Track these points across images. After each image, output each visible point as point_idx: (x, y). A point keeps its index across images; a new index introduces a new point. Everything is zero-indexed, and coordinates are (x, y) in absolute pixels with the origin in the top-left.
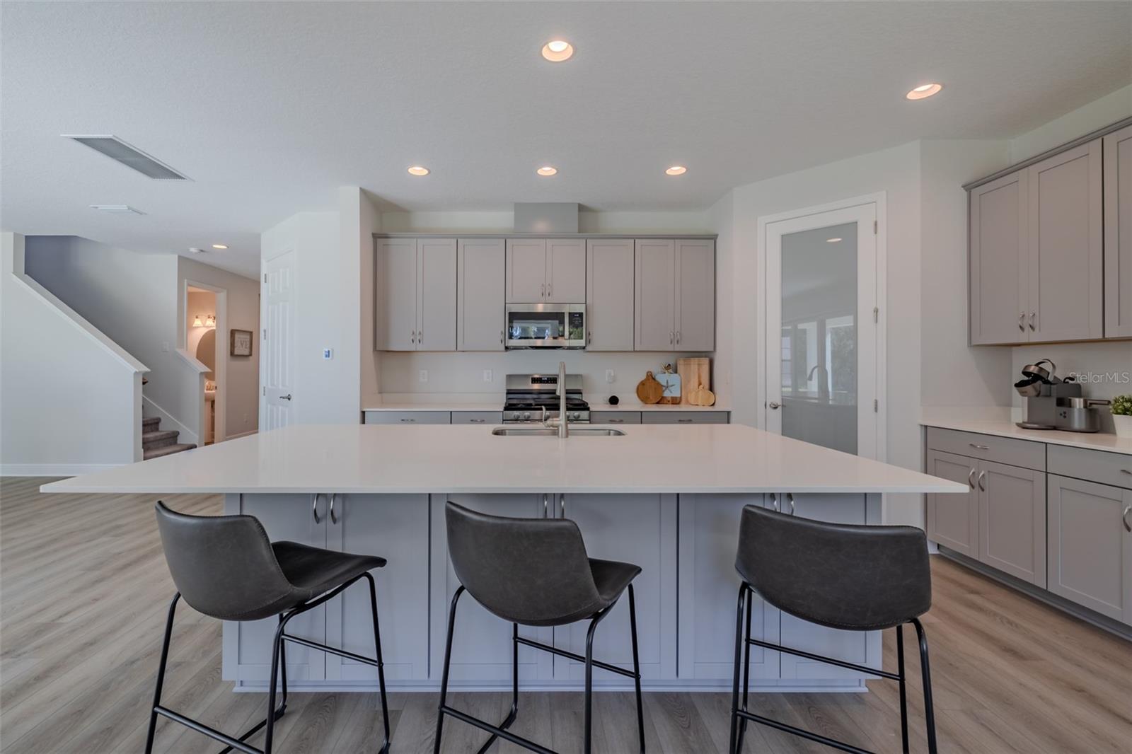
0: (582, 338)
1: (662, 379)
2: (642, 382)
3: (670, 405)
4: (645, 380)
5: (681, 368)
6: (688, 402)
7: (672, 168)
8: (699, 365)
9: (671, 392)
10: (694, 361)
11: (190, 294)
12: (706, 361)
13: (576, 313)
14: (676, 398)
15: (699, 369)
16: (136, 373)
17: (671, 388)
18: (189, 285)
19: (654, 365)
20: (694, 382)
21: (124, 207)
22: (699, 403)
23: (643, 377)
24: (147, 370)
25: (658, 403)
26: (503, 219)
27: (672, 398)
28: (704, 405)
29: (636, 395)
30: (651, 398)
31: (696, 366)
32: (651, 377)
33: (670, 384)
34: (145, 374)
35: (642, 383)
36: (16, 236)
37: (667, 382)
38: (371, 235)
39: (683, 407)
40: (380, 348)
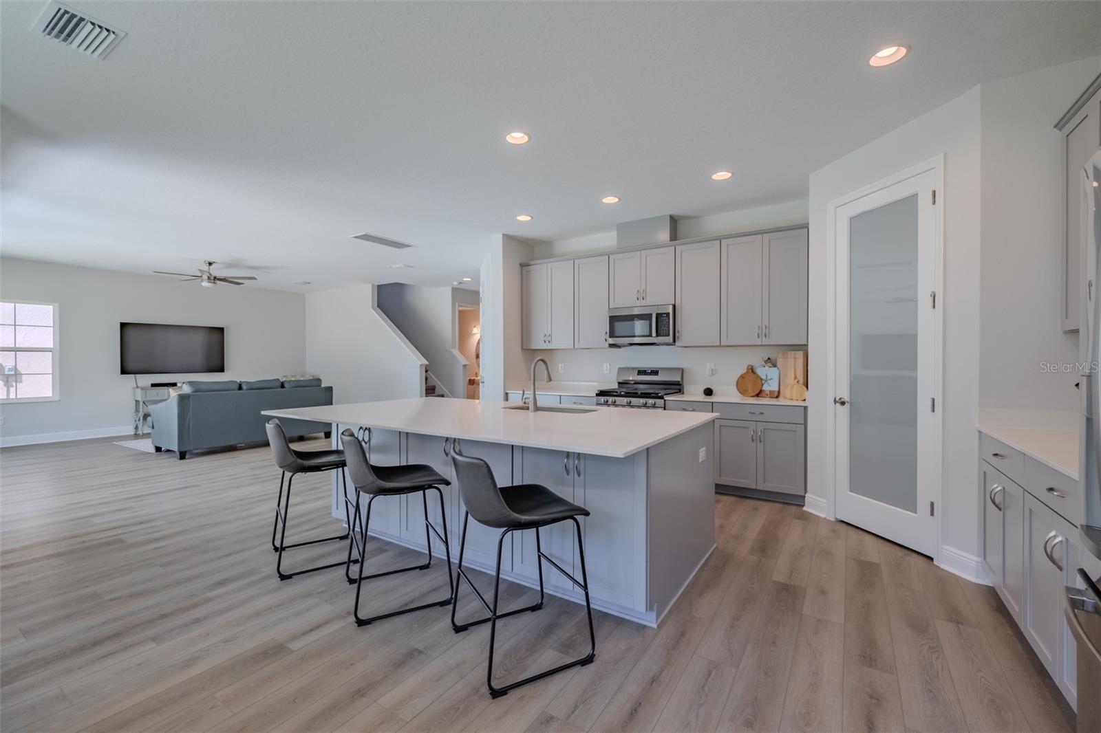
0: (669, 335)
1: (762, 372)
2: (742, 375)
3: (769, 399)
4: (745, 374)
5: (780, 362)
6: (785, 398)
7: (718, 174)
8: (795, 358)
9: (770, 386)
10: (791, 354)
11: (460, 312)
12: (800, 355)
13: (664, 314)
14: (774, 391)
15: (795, 364)
16: (421, 365)
17: (769, 382)
18: (459, 306)
19: (755, 359)
20: (791, 375)
21: (402, 265)
22: (794, 397)
23: (743, 370)
24: (428, 363)
25: (757, 395)
26: (608, 239)
27: (770, 391)
28: (797, 400)
29: (735, 387)
30: (749, 391)
31: (793, 360)
32: (752, 370)
33: (769, 377)
34: (426, 366)
35: (742, 377)
36: (373, 286)
37: (767, 375)
38: (518, 265)
39: (781, 401)
40: (524, 347)
